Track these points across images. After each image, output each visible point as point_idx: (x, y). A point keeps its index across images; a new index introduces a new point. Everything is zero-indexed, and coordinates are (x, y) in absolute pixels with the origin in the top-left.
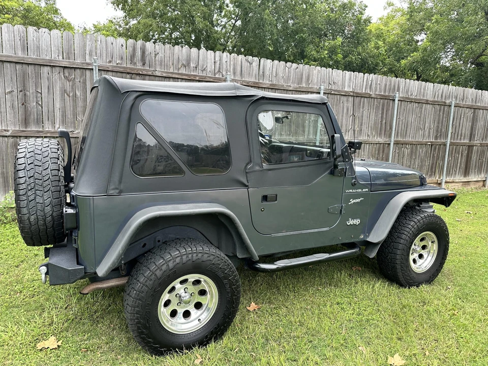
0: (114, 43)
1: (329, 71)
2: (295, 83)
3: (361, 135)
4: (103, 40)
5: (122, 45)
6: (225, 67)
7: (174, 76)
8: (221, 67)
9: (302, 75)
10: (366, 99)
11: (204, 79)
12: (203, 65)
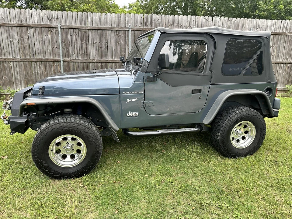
0: (138, 17)
1: (257, 20)
2: (234, 29)
3: (278, 58)
4: (133, 16)
5: (142, 17)
8: (191, 23)
9: (239, 24)
10: (282, 36)
12: (181, 24)
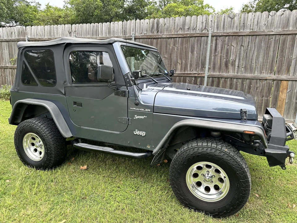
0: (144, 23)
2: (279, 27)
4: (139, 22)
5: (147, 23)
6: (210, 25)
7: (173, 36)
8: (207, 25)
9: (289, 19)
11: (193, 35)
12: (194, 26)
